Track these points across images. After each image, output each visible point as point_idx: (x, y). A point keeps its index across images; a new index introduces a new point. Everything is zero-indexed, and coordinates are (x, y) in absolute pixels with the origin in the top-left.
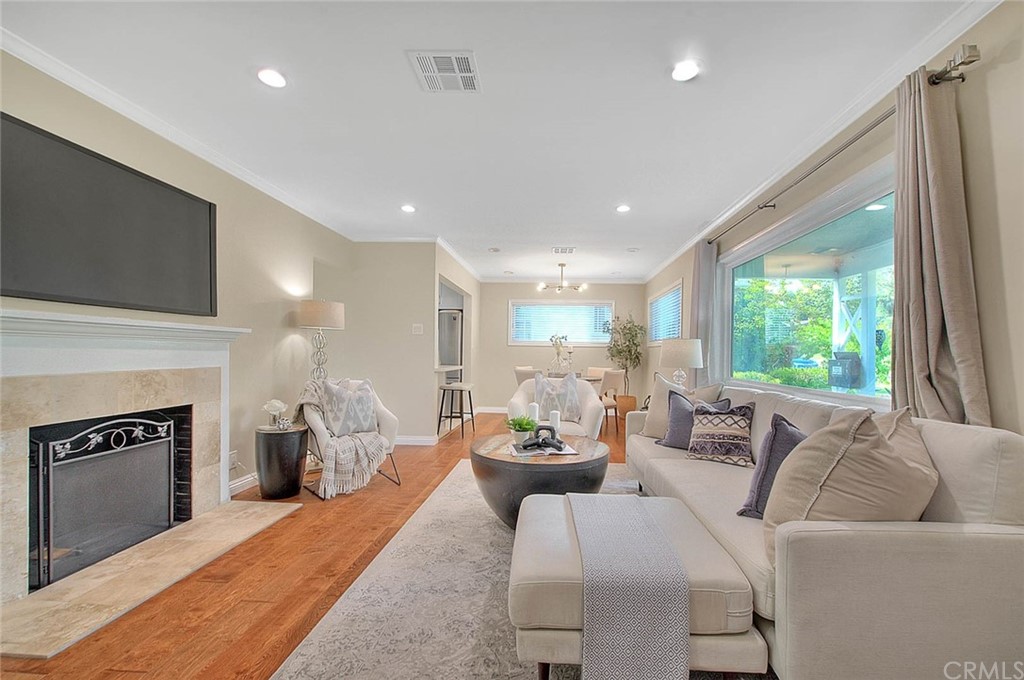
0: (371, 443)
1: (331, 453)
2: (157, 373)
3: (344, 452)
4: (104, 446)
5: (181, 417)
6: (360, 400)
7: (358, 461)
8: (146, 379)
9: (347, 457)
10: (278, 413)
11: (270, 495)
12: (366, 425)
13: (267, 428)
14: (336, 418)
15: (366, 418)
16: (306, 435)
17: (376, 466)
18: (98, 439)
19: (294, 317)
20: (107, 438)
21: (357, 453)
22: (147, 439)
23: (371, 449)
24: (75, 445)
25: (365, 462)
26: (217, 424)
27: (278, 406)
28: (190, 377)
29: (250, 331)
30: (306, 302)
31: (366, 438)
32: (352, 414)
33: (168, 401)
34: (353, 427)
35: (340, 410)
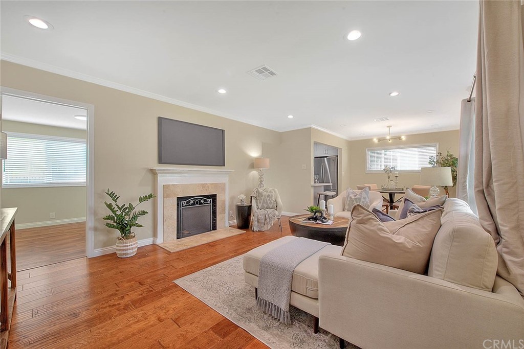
0: (271, 213)
1: (256, 215)
2: (207, 184)
3: (261, 215)
4: (193, 204)
5: (214, 197)
6: (268, 196)
7: (266, 219)
8: (203, 186)
9: (262, 217)
10: (242, 199)
11: (240, 228)
12: (271, 206)
13: (239, 204)
14: (260, 203)
15: (270, 203)
16: (250, 207)
17: (272, 222)
18: (192, 202)
19: (254, 164)
20: (194, 202)
21: (265, 216)
22: (205, 204)
23: (271, 215)
24: (187, 203)
25: (268, 220)
26: (224, 201)
27: (243, 196)
28: (216, 186)
29: (234, 170)
30: (257, 159)
31: (269, 211)
32: (265, 201)
33: (209, 193)
34: (265, 206)
35: (261, 199)
